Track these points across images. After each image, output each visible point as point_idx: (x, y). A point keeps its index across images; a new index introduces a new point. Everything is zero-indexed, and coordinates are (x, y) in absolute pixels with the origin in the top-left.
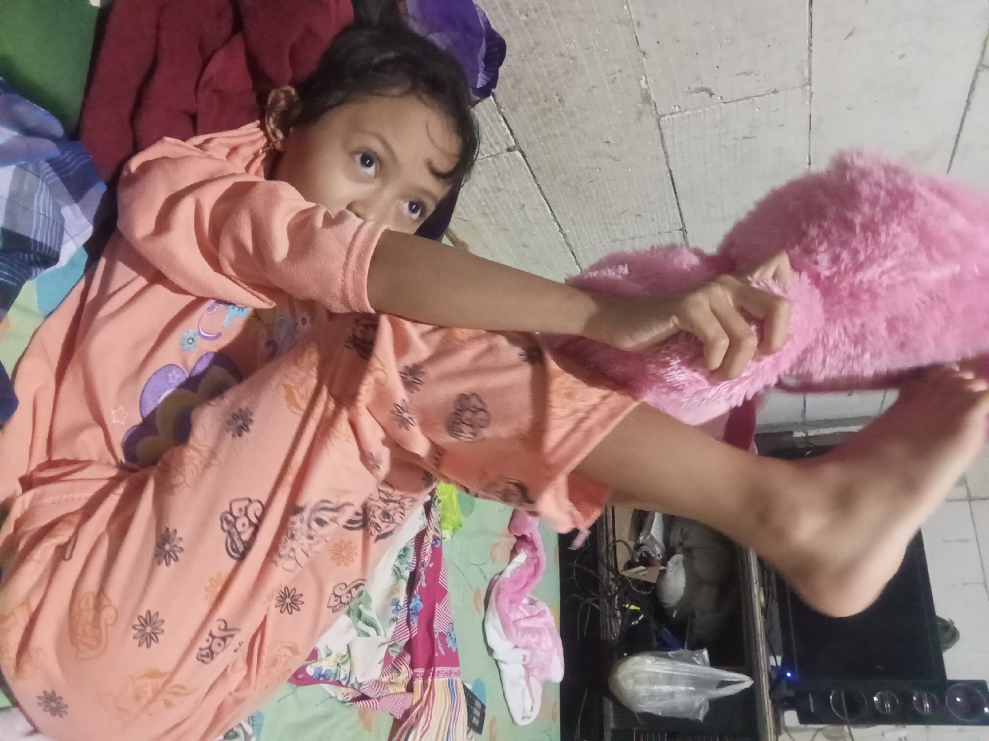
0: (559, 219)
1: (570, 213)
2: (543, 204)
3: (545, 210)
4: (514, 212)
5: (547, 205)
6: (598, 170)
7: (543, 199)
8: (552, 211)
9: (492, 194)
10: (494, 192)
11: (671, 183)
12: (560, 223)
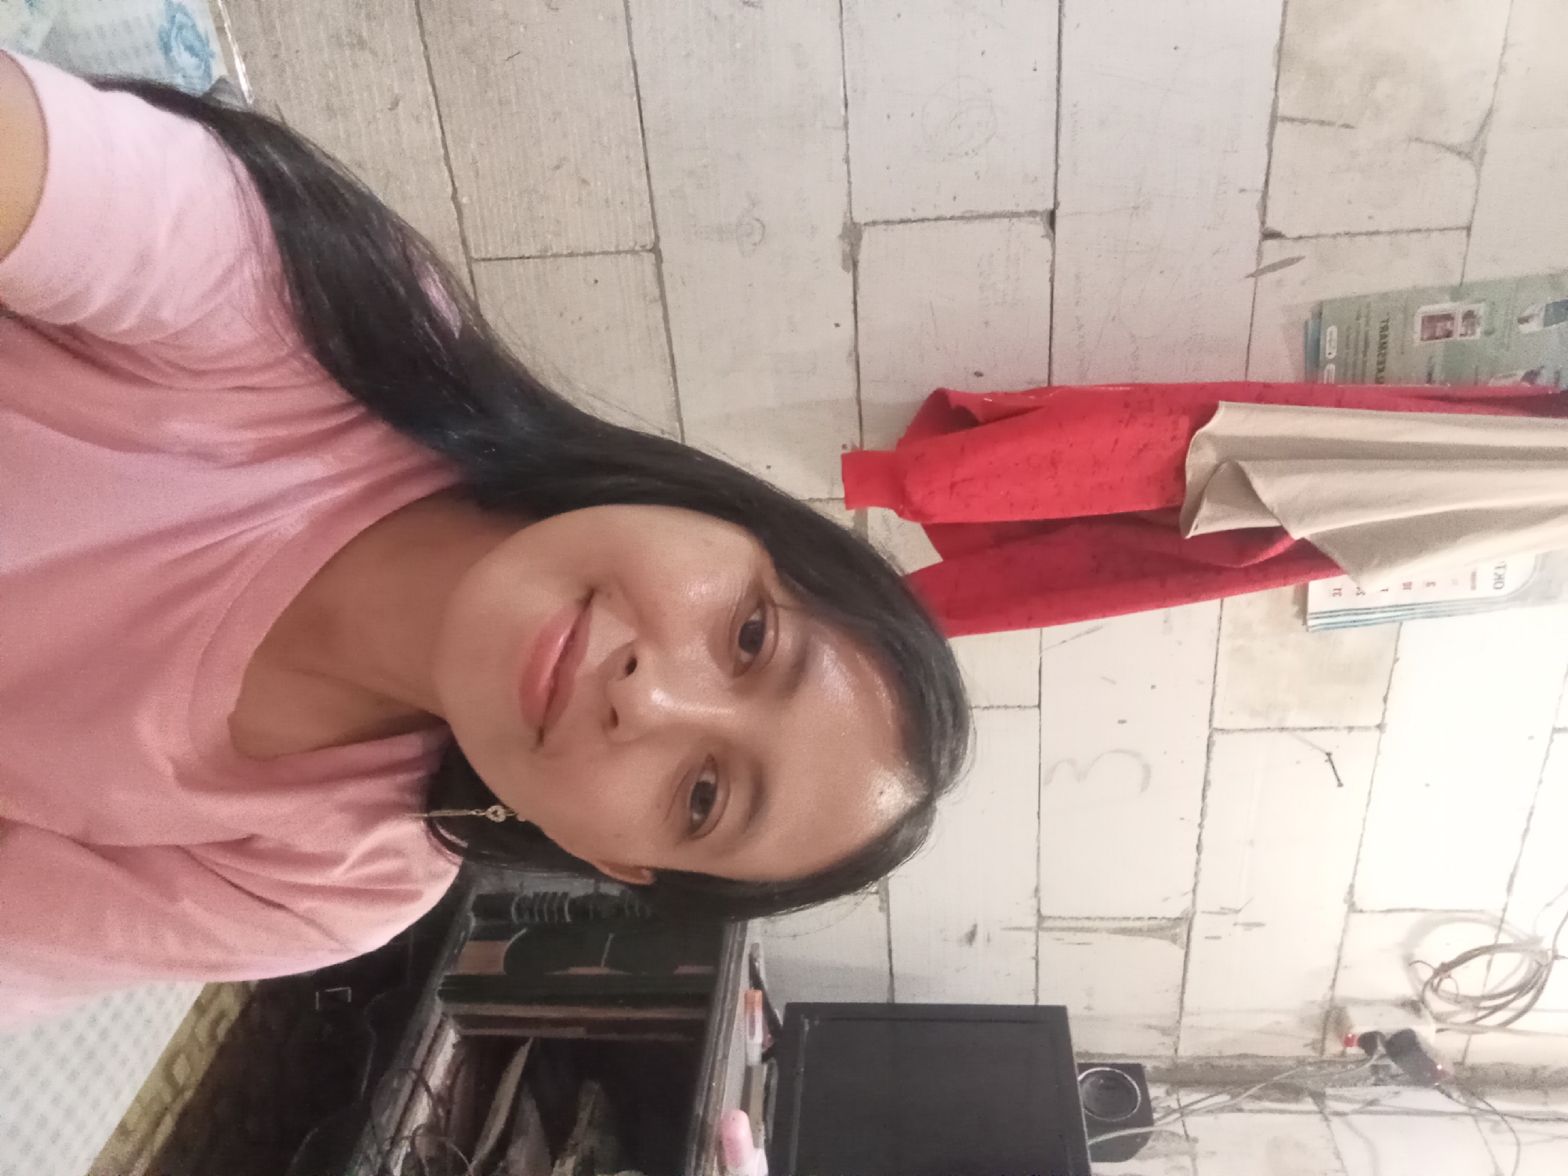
0: (452, 156)
1: (472, 146)
2: (429, 107)
3: (431, 123)
4: (378, 115)
5: (436, 112)
6: (522, 29)
7: (430, 89)
8: (443, 133)
9: (348, 53)
10: (352, 46)
11: (635, 98)
12: (455, 172)
